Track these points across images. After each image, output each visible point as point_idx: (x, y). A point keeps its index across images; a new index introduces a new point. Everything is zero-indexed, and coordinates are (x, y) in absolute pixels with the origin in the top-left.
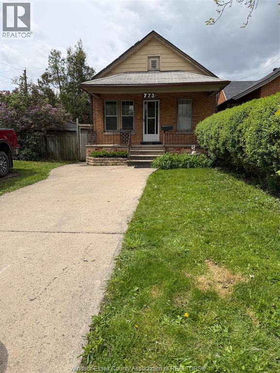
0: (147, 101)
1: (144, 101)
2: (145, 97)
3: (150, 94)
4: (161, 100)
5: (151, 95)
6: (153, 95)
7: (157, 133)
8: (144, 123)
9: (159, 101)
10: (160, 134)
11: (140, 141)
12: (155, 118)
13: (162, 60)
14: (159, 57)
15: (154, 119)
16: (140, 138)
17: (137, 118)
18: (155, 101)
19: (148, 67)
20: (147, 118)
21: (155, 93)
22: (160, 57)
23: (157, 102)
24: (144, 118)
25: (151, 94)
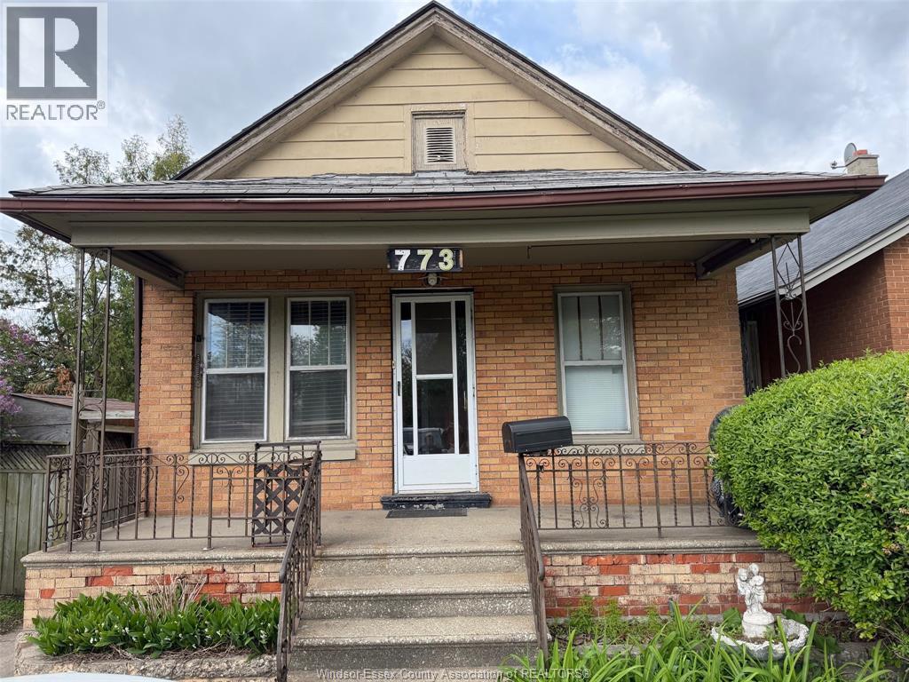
0: (413, 300)
1: (398, 301)
2: (401, 266)
3: (428, 253)
4: (478, 295)
5: (436, 259)
6: (447, 255)
7: (464, 449)
8: (399, 401)
9: (467, 299)
10: (481, 454)
11: (382, 490)
12: (454, 376)
13: (473, 126)
14: (463, 112)
15: (451, 381)
16: (383, 476)
17: (361, 377)
18: (452, 299)
19: (414, 155)
20: (415, 377)
21: (455, 249)
22: (467, 114)
23: (460, 306)
24: (398, 377)
25: (436, 249)
